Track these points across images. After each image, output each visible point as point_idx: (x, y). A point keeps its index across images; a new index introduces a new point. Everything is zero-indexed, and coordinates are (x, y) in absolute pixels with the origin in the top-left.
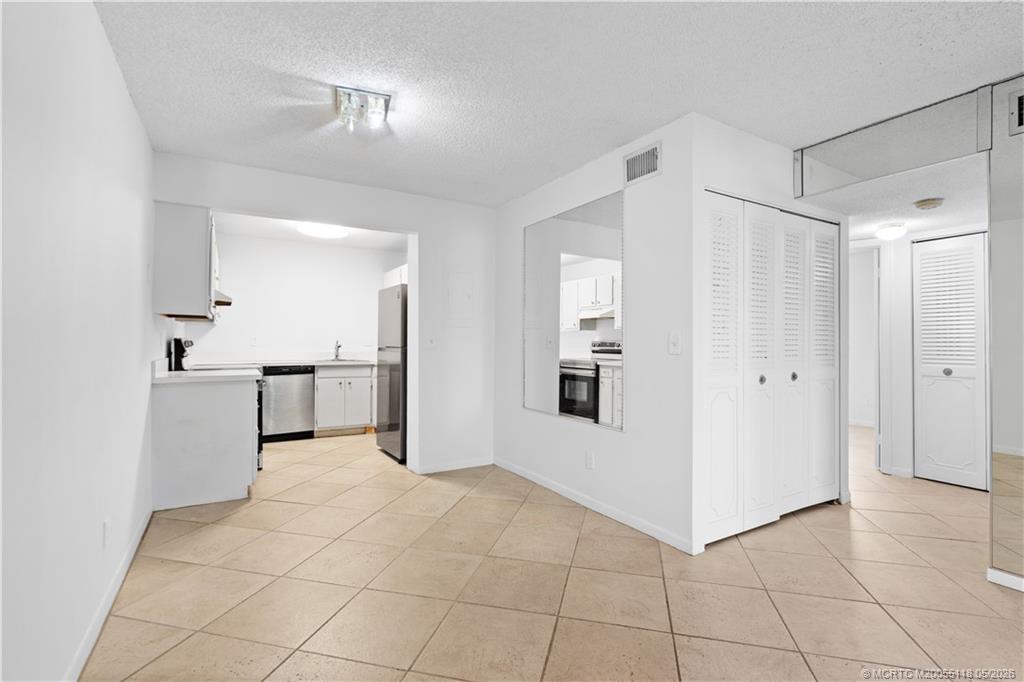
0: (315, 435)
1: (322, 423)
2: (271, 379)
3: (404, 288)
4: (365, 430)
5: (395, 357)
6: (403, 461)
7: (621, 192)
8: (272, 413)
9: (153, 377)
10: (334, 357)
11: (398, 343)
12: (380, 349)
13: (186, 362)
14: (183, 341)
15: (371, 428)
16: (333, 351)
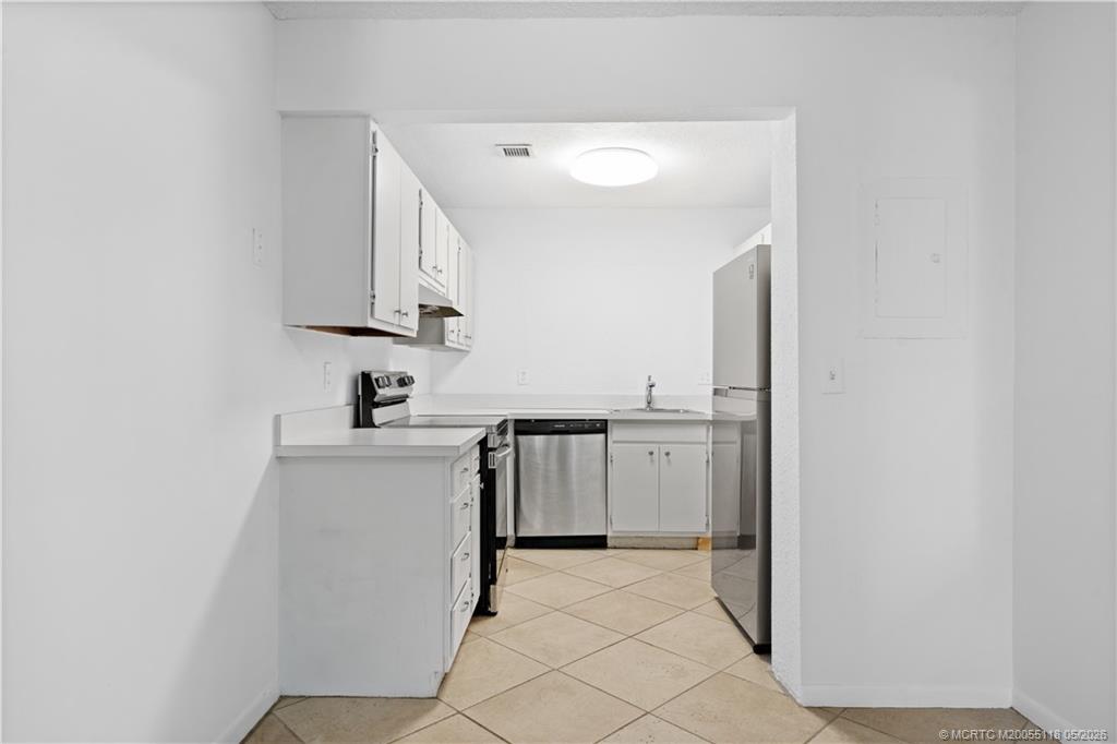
0: (610, 543)
1: (620, 522)
2: (530, 441)
3: (764, 252)
4: (697, 544)
5: (748, 409)
6: (764, 649)
9: (277, 444)
10: (643, 405)
11: (753, 380)
12: (716, 392)
14: (374, 376)
15: (706, 541)
16: (643, 392)
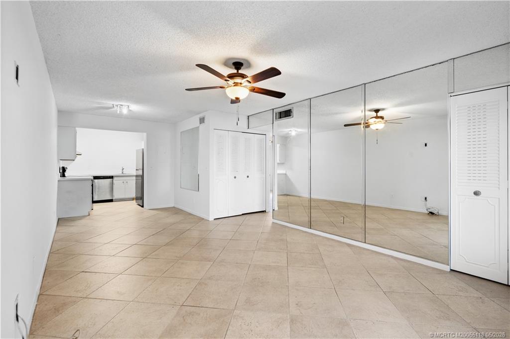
0: (114, 201)
1: (116, 196)
2: (96, 181)
3: (143, 149)
4: (133, 199)
5: (140, 173)
6: (143, 206)
7: (199, 127)
8: (97, 193)
10: (121, 173)
11: (141, 168)
12: (137, 170)
13: (66, 174)
14: (65, 167)
16: (121, 170)
